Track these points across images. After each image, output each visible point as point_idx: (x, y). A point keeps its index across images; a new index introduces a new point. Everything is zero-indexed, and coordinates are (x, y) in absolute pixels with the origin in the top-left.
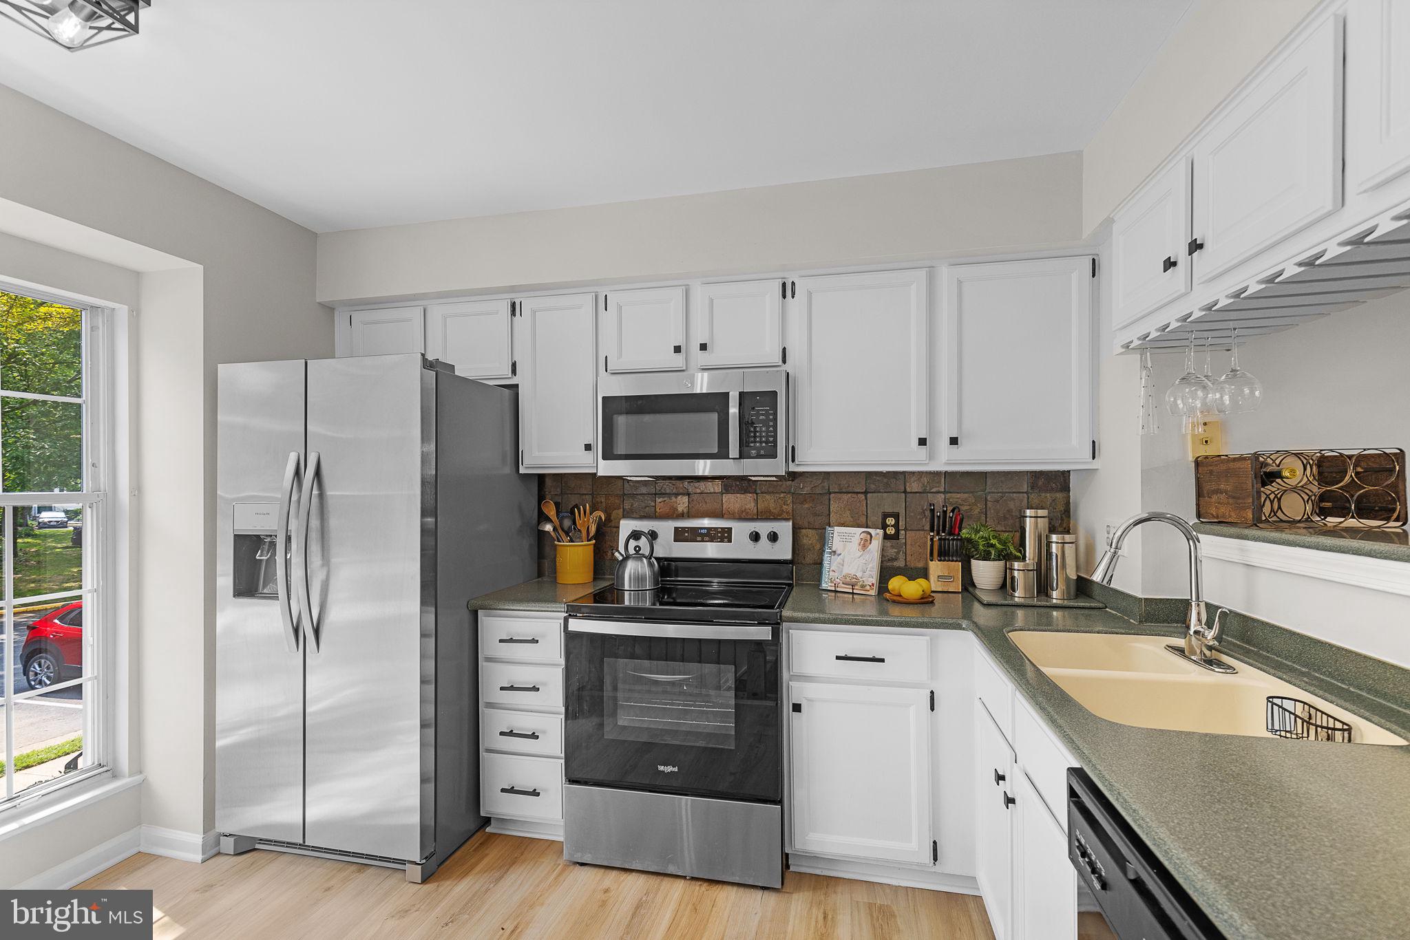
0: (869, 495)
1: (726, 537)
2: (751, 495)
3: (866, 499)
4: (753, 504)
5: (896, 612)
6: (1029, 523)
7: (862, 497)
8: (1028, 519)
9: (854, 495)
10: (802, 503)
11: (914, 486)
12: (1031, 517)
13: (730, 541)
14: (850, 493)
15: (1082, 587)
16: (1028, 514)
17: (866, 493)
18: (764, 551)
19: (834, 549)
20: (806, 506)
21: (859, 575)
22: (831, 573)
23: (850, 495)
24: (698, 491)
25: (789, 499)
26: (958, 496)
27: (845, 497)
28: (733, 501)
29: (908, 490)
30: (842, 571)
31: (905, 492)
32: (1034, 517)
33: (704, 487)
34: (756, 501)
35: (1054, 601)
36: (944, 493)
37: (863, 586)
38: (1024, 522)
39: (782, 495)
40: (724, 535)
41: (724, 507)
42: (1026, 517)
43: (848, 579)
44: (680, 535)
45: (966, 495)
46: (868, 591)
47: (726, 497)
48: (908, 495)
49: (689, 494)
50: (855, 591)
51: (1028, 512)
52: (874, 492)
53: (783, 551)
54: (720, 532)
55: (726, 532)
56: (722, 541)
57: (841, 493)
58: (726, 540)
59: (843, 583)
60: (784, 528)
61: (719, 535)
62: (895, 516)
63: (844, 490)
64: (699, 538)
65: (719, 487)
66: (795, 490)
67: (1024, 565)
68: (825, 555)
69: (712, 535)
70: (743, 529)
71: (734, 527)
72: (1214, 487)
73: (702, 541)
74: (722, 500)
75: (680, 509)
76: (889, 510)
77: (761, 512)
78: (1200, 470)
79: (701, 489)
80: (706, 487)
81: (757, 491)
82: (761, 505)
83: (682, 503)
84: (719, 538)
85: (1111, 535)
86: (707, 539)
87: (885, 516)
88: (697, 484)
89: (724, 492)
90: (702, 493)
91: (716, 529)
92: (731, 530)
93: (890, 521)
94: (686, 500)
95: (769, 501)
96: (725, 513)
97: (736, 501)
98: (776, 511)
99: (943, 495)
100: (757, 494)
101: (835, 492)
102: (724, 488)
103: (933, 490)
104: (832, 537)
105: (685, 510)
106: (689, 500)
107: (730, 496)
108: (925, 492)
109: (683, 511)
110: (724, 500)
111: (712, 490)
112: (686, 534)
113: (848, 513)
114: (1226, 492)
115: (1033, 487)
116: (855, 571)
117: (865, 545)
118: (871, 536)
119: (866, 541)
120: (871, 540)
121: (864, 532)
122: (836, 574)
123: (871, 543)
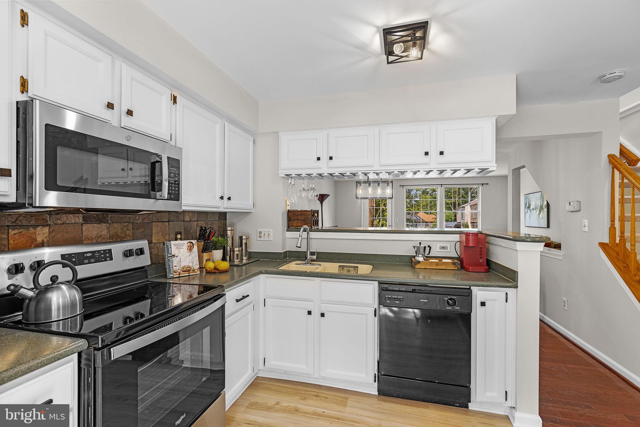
0: (170, 223)
1: (108, 257)
2: (105, 224)
3: (169, 225)
4: (106, 231)
6: (229, 232)
7: (167, 224)
9: (164, 223)
10: (138, 229)
11: (187, 218)
12: (229, 230)
13: (111, 259)
14: (162, 222)
16: (228, 229)
17: (169, 221)
19: (173, 254)
20: (141, 230)
21: (190, 265)
22: (174, 268)
23: (162, 223)
24: (59, 222)
25: (130, 226)
26: (200, 222)
27: (160, 224)
28: (92, 230)
30: (180, 266)
31: (184, 221)
32: (231, 230)
34: (108, 229)
37: (194, 271)
38: (227, 233)
39: (126, 224)
40: (107, 256)
41: (84, 234)
42: (227, 230)
43: (185, 269)
45: (203, 222)
46: (197, 272)
47: (85, 227)
49: (49, 225)
50: (190, 274)
53: (145, 260)
54: (102, 254)
55: (107, 253)
56: (106, 260)
57: (157, 222)
58: (108, 259)
59: (183, 272)
60: (143, 244)
61: (102, 256)
62: (180, 233)
63: (159, 220)
64: (86, 261)
65: (79, 219)
66: (133, 220)
67: (239, 249)
68: (168, 258)
69: (97, 256)
70: (117, 249)
71: (111, 249)
72: (296, 218)
73: (90, 263)
74: (82, 229)
75: (39, 239)
76: (178, 231)
77: (112, 237)
78: (290, 213)
79: (63, 220)
80: (67, 219)
81: (109, 222)
82: (112, 232)
83: (42, 233)
84: (102, 258)
85: (262, 235)
86: (93, 260)
87: (177, 234)
88: (58, 216)
89: (83, 222)
90: (63, 224)
91: (99, 251)
92: (110, 250)
93: (179, 236)
94: (46, 230)
95: (117, 228)
96: (84, 240)
97: (93, 230)
98: (122, 235)
99: (196, 222)
100: (109, 224)
101: (155, 222)
102: (83, 220)
103: (193, 220)
104: (171, 247)
105: (45, 240)
106: (49, 230)
107: (89, 225)
108: (190, 221)
109: (43, 240)
110: (84, 229)
111: (73, 221)
112: (74, 260)
113: (161, 234)
114: (301, 220)
115: (219, 218)
116: (187, 264)
117: (190, 249)
118: (193, 244)
119: (191, 247)
120: (193, 246)
121: (189, 242)
122: (177, 268)
123: (193, 248)
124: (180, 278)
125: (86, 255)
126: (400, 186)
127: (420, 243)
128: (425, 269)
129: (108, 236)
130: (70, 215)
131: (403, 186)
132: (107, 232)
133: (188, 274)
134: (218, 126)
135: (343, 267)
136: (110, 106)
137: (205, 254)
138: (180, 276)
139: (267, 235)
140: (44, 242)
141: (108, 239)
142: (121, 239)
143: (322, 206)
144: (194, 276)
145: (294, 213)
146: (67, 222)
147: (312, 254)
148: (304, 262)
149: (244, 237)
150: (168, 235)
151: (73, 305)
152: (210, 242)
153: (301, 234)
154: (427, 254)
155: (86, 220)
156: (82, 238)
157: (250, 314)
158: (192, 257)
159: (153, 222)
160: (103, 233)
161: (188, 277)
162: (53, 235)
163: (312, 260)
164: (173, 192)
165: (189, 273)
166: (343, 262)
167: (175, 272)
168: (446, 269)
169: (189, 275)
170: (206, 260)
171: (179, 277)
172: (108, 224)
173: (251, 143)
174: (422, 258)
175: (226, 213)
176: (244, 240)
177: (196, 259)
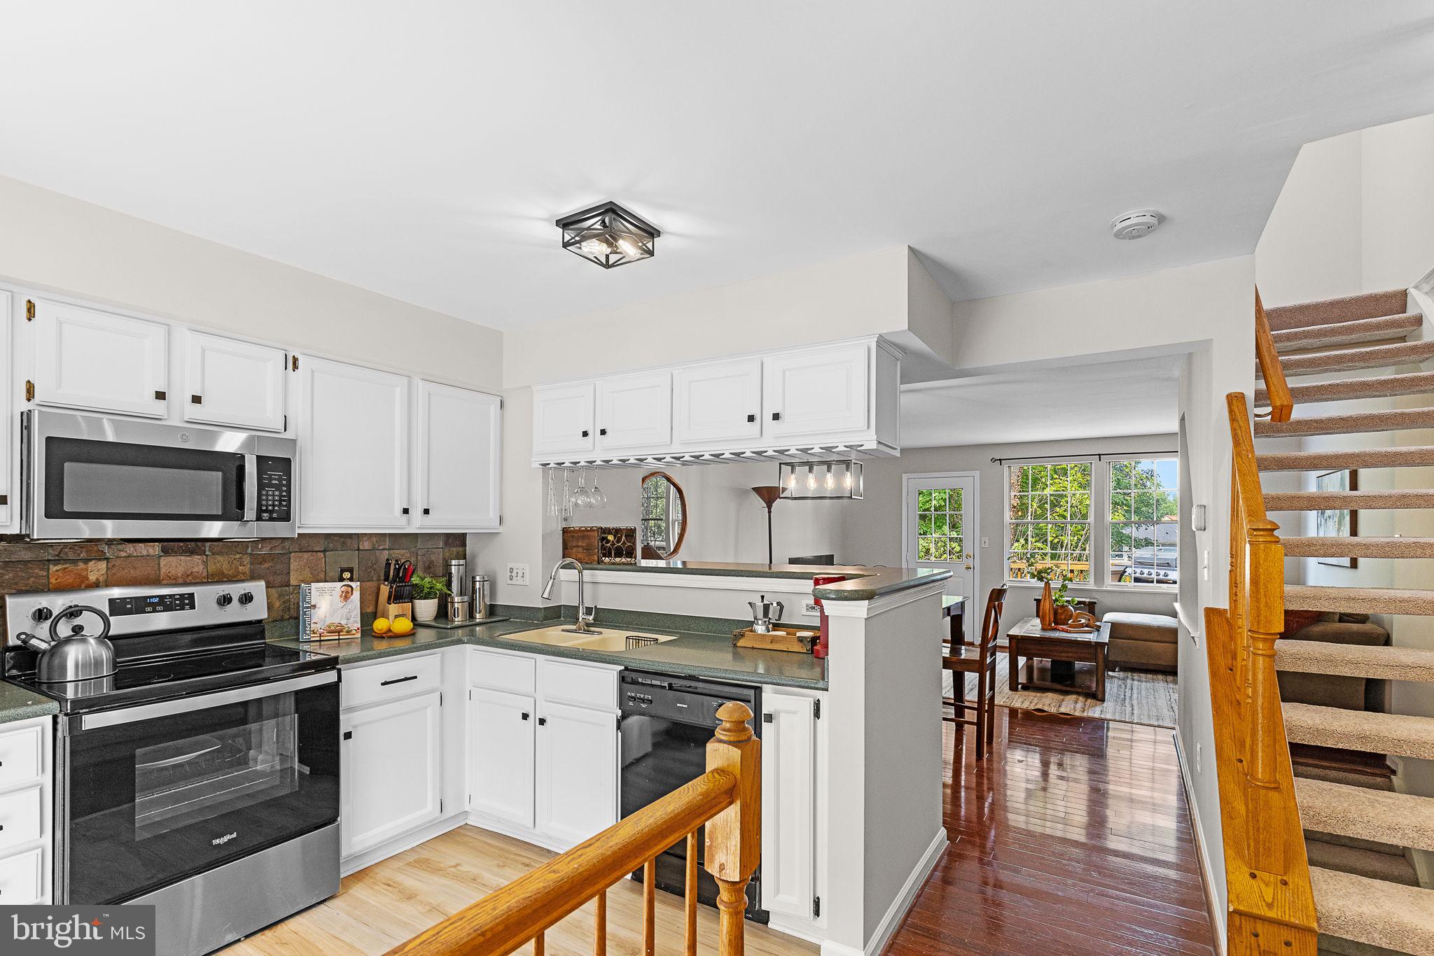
0: (327, 553)
1: (187, 604)
2: (199, 557)
3: (325, 557)
4: (201, 567)
5: (381, 646)
6: (454, 569)
7: (322, 555)
8: (454, 567)
9: (314, 554)
10: (261, 563)
11: (366, 545)
13: (193, 607)
14: (310, 552)
15: (492, 610)
17: (324, 551)
18: (234, 614)
19: (313, 604)
20: (266, 565)
21: (343, 622)
22: (312, 625)
23: (310, 554)
24: (123, 554)
25: (247, 560)
26: (398, 551)
27: (306, 555)
28: (175, 564)
29: (361, 548)
30: (325, 622)
31: (358, 550)
32: (457, 565)
33: (132, 549)
34: (205, 563)
35: (478, 620)
36: (389, 549)
37: (349, 632)
38: (451, 569)
39: (238, 556)
40: (185, 602)
41: (163, 571)
42: (451, 565)
43: (333, 628)
44: (118, 607)
45: (404, 551)
47: (163, 561)
48: (361, 552)
49: (107, 559)
50: (341, 637)
51: (452, 562)
52: (333, 550)
53: (258, 611)
54: (177, 599)
55: (186, 599)
56: (182, 609)
57: (301, 552)
58: (186, 607)
59: (327, 632)
60: (258, 588)
61: (178, 602)
62: (351, 570)
63: (304, 550)
64: (148, 609)
65: (156, 549)
66: (252, 550)
67: (462, 599)
68: (303, 610)
69: (168, 603)
70: (205, 595)
71: (194, 593)
72: (574, 544)
73: (153, 611)
74: (159, 564)
75: (92, 578)
76: (345, 566)
77: (212, 575)
78: (565, 534)
79: (129, 552)
80: (136, 550)
81: (207, 553)
82: (212, 568)
83: (96, 570)
84: (176, 605)
85: (514, 574)
86: (159, 608)
87: (343, 571)
88: (120, 547)
89: (162, 554)
90: (129, 556)
91: (171, 596)
92: (191, 596)
93: (347, 575)
94: (103, 565)
95: (222, 563)
96: (163, 579)
97: (178, 565)
98: (230, 573)
99: (386, 553)
100: (207, 555)
101: (295, 552)
102: (162, 551)
103: (381, 548)
104: (311, 593)
105: (101, 579)
106: (107, 565)
107: (170, 559)
108: (373, 549)
109: (97, 579)
110: (162, 564)
111: (145, 553)
112: (129, 606)
113: (307, 570)
114: (582, 547)
115: (446, 544)
116: (336, 621)
117: (346, 596)
118: (353, 589)
119: (347, 592)
120: (352, 592)
121: (344, 586)
122: (319, 626)
123: (352, 594)
124: (322, 643)
125: (149, 601)
126: (994, 460)
127: (763, 597)
128: (753, 648)
129: (205, 574)
130: (140, 545)
131: (1000, 460)
132: (204, 569)
133: (337, 637)
134: (399, 390)
135: (637, 640)
136: (161, 397)
137: (393, 605)
138: (322, 638)
139: (520, 575)
140: (100, 582)
141: (204, 578)
142: (228, 578)
143: (769, 512)
145: (573, 534)
146: (135, 554)
147: (588, 611)
148: (574, 627)
149: (478, 578)
150: (323, 573)
151: (97, 663)
152: (404, 586)
153: (553, 574)
154: (776, 620)
155: (166, 552)
156: (159, 576)
157: (429, 709)
158: (348, 610)
159: (291, 553)
160: (196, 569)
161: (337, 642)
162: (114, 571)
163: (587, 625)
165: (339, 635)
166: (640, 630)
167: (314, 633)
169: (339, 639)
170: (396, 616)
171: (320, 641)
172: (204, 556)
173: (494, 408)
175: (464, 535)
176: (478, 583)
177: (354, 613)
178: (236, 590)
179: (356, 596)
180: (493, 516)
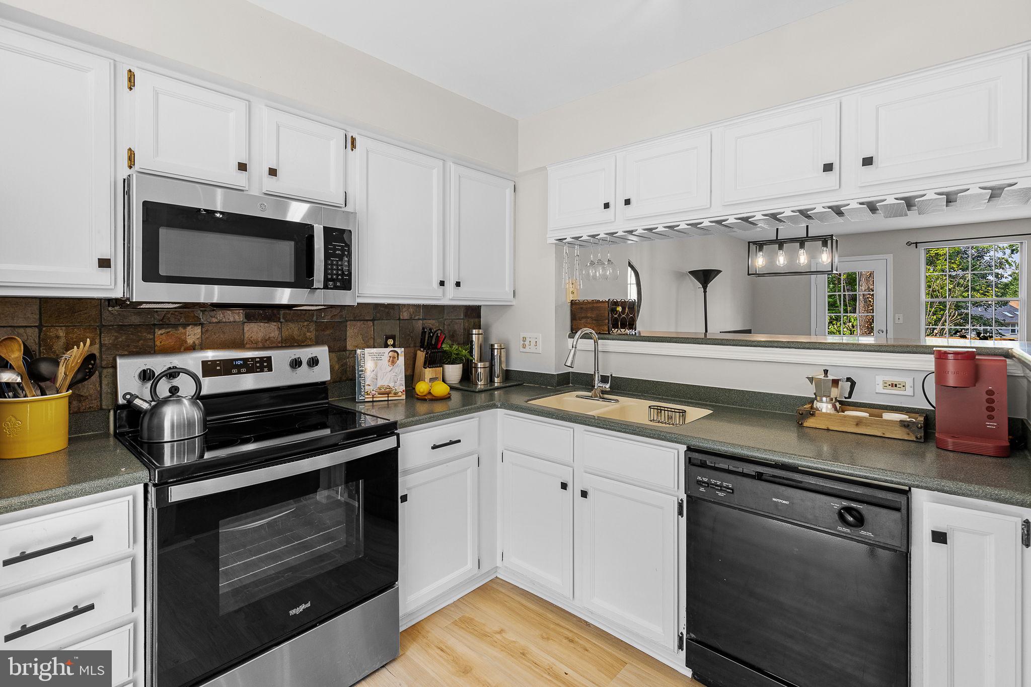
0: (376, 322)
1: (265, 367)
2: (275, 324)
3: (373, 325)
4: (277, 333)
6: (474, 338)
7: (371, 323)
8: (474, 336)
9: (365, 322)
10: (324, 330)
11: (405, 315)
12: (475, 334)
13: (270, 370)
14: (362, 320)
15: (508, 375)
16: (474, 333)
17: (373, 320)
18: (305, 376)
19: (366, 367)
20: (328, 332)
21: (391, 385)
23: (362, 322)
24: (214, 320)
25: (313, 327)
26: (431, 321)
27: (359, 323)
28: (256, 330)
29: (401, 317)
30: (376, 385)
31: (399, 319)
32: (478, 334)
33: (221, 315)
34: (280, 329)
35: (496, 385)
36: (424, 319)
37: (396, 394)
38: (472, 338)
39: (305, 322)
40: (264, 365)
41: (246, 336)
42: (473, 334)
43: (383, 390)
44: (209, 369)
45: (435, 321)
46: (401, 396)
47: (247, 327)
48: (401, 321)
49: (202, 324)
50: (390, 398)
51: (474, 331)
52: (379, 320)
53: (322, 374)
54: (258, 362)
55: (265, 361)
56: (262, 371)
57: (354, 320)
58: (266, 369)
59: (378, 394)
60: (322, 352)
61: (258, 365)
62: (393, 337)
63: (357, 318)
64: (234, 371)
65: (240, 315)
66: (317, 318)
67: (484, 365)
68: (358, 373)
69: (250, 365)
70: (280, 357)
71: (271, 357)
72: (583, 315)
73: (239, 373)
74: (243, 329)
75: (190, 341)
76: (389, 333)
77: (285, 340)
78: (574, 307)
79: (219, 318)
80: (224, 317)
81: (282, 320)
82: (285, 333)
83: (193, 334)
84: (258, 368)
85: (527, 343)
86: (243, 370)
87: (388, 338)
88: (212, 313)
89: (245, 321)
90: (219, 322)
91: (253, 359)
92: (269, 359)
93: (390, 342)
94: (198, 330)
95: (293, 329)
96: (246, 343)
97: (259, 331)
98: (300, 338)
99: (421, 322)
100: (281, 322)
101: (350, 320)
102: (246, 318)
103: (417, 318)
104: (364, 357)
105: (197, 342)
106: (202, 330)
107: (252, 325)
108: (411, 319)
109: (194, 342)
110: (246, 329)
111: (232, 319)
112: (218, 368)
113: (360, 337)
114: (591, 318)
115: (466, 315)
116: (386, 384)
117: (393, 361)
118: (398, 354)
119: (394, 357)
120: (398, 357)
121: (391, 351)
122: (371, 388)
123: (398, 359)
124: (375, 404)
125: (235, 363)
126: (909, 244)
127: (826, 372)
128: (828, 430)
129: (280, 339)
130: (228, 312)
131: (916, 243)
132: (279, 334)
133: (386, 399)
134: (435, 171)
135: (660, 410)
136: (242, 167)
137: (428, 369)
138: (375, 399)
139: (533, 343)
140: (196, 345)
141: (279, 343)
142: (298, 343)
143: (705, 292)
144: (395, 402)
145: (582, 306)
146: (224, 320)
147: (604, 379)
148: (590, 394)
149: (496, 346)
150: (372, 339)
151: (190, 424)
152: (437, 352)
153: (575, 344)
154: (846, 398)
155: (249, 318)
156: (243, 340)
157: (469, 471)
158: (394, 374)
159: (347, 321)
160: (272, 335)
161: (386, 403)
162: (207, 336)
163: (604, 392)
164: (340, 277)
165: (388, 397)
166: (660, 400)
167: (367, 394)
168: (882, 435)
169: (388, 400)
170: (430, 379)
171: (373, 401)
172: (279, 323)
173: (509, 191)
174: (830, 406)
175: (479, 307)
176: (496, 350)
177: (400, 377)
178: (305, 354)
179: (401, 361)
180: (508, 289)
